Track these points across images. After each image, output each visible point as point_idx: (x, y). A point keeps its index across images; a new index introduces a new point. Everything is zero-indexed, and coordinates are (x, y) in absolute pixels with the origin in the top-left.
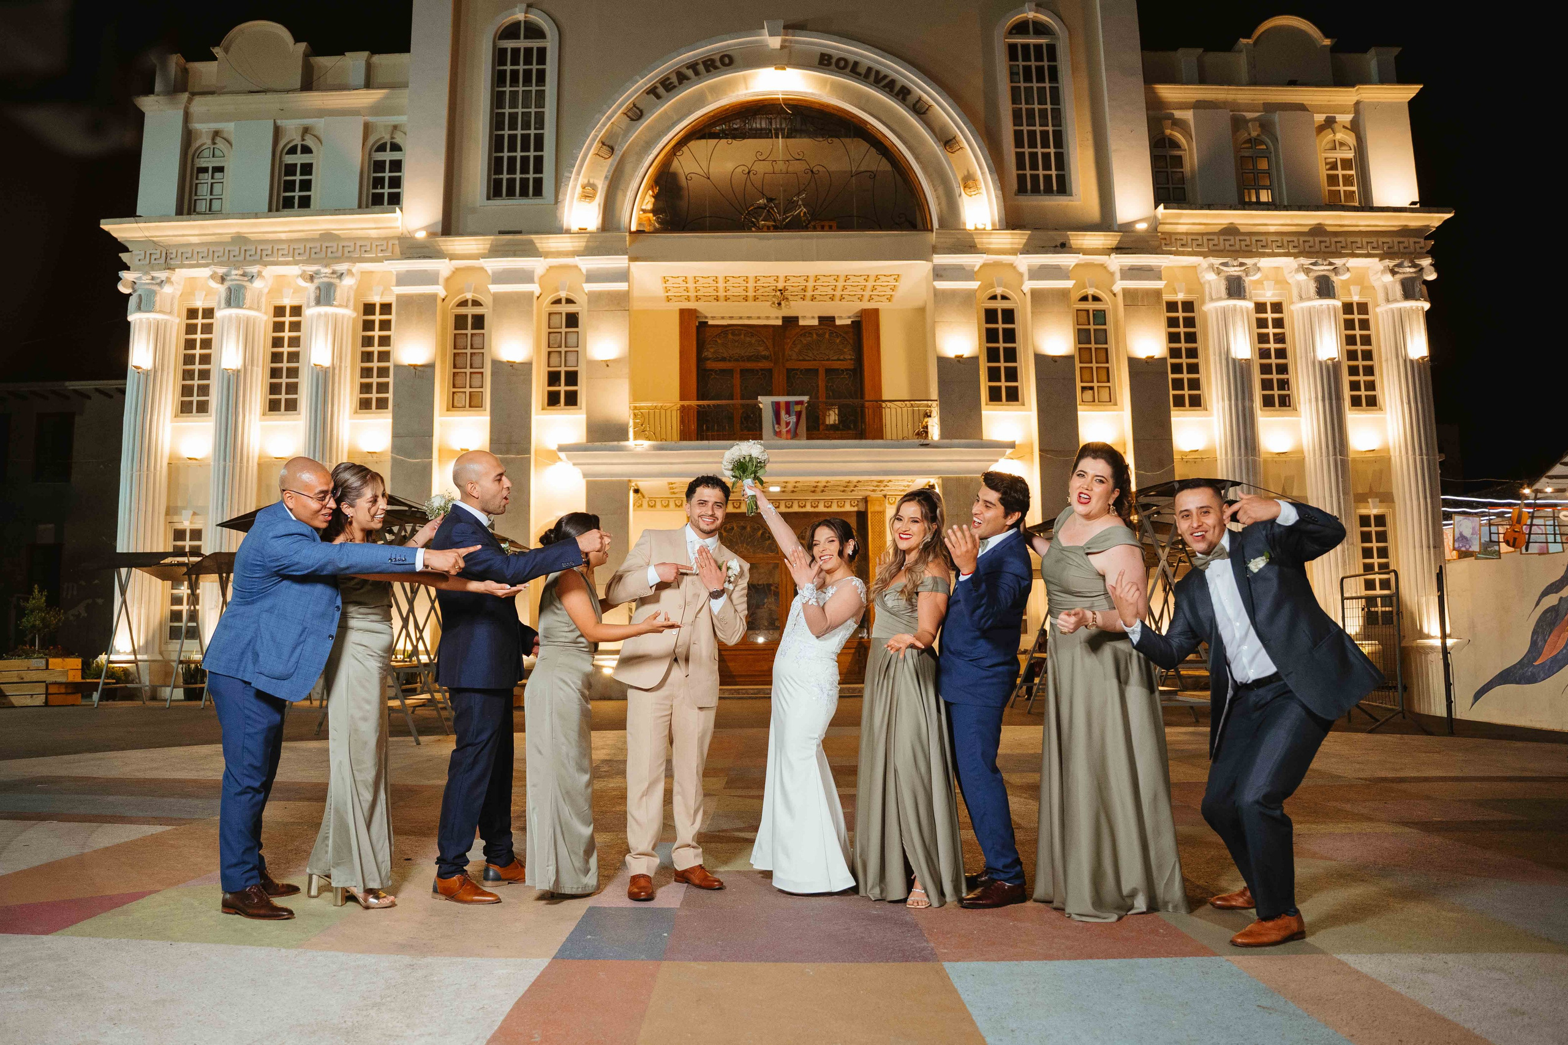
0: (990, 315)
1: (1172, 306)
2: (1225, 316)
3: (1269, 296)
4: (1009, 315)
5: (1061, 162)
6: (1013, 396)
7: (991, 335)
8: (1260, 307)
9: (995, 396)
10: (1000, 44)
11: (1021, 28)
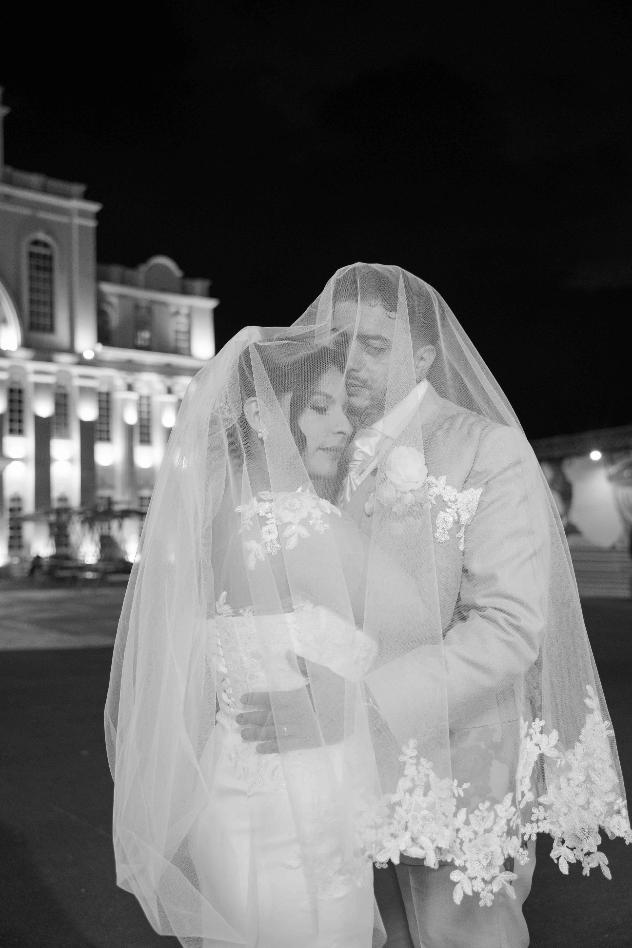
0: (11, 391)
1: (100, 394)
2: (125, 402)
3: (145, 391)
4: (20, 392)
5: (52, 316)
6: (20, 432)
7: (11, 401)
8: (141, 397)
9: (12, 431)
10: (25, 249)
11: (36, 243)
